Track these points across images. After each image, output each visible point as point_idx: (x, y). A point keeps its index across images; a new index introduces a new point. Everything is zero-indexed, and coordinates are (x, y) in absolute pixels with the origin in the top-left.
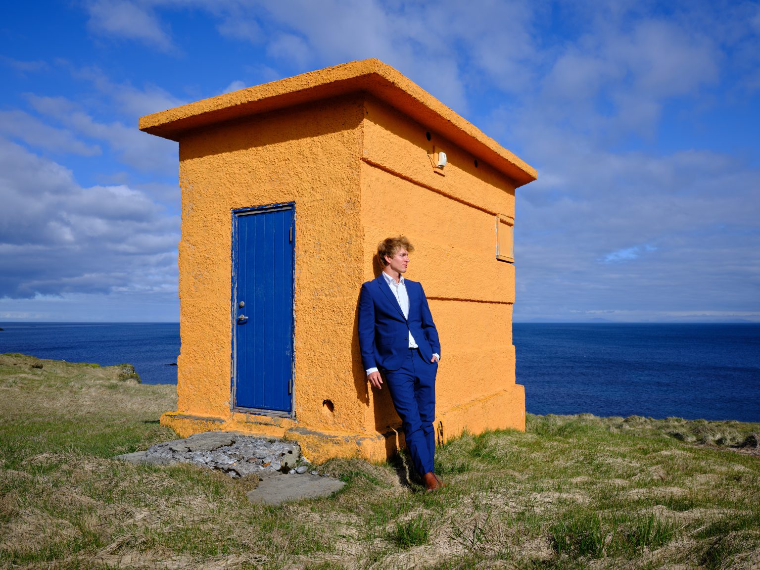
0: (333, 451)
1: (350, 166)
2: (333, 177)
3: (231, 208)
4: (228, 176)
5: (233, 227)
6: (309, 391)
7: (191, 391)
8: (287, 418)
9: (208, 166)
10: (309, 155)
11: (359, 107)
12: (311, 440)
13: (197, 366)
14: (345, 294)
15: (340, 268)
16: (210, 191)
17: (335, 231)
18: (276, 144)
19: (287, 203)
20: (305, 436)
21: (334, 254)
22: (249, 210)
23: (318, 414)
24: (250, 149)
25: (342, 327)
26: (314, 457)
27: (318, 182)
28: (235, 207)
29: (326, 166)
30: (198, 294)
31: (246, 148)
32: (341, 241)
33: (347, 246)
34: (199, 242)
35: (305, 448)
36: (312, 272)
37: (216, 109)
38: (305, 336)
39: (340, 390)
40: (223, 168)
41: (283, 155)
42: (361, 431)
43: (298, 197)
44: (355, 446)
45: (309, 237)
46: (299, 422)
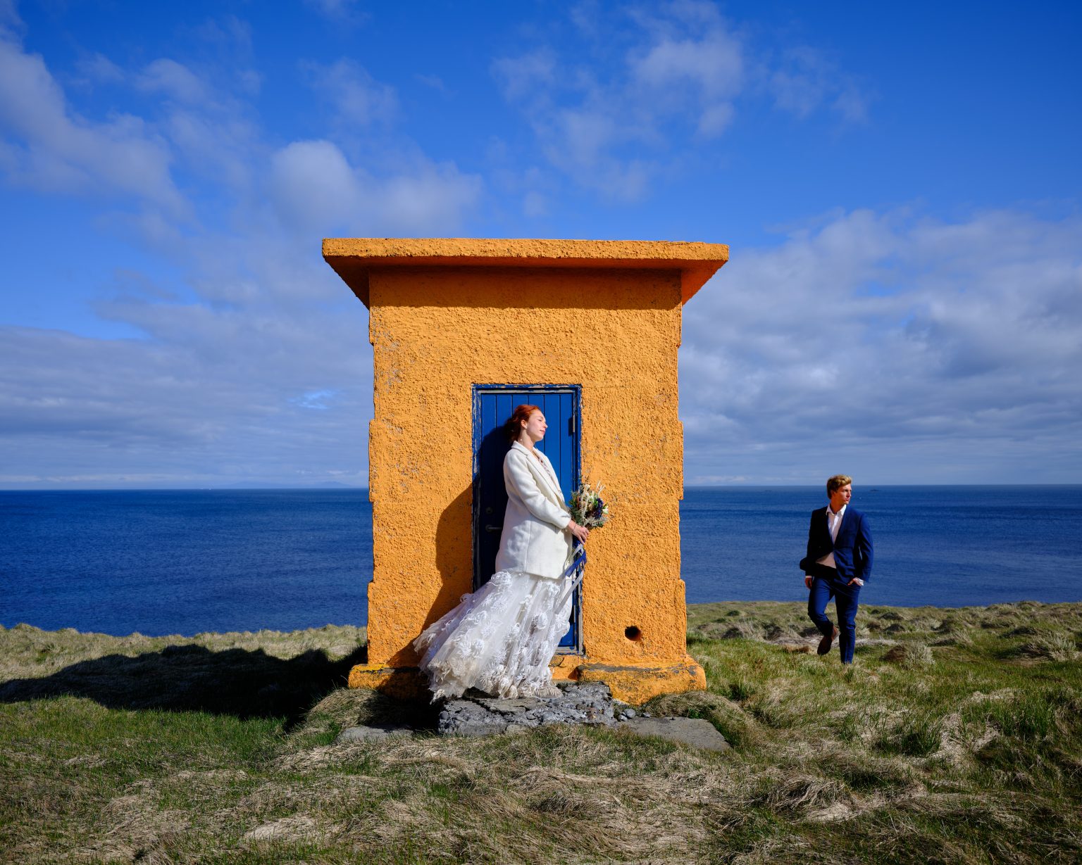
0: (657, 687)
1: (664, 353)
2: (639, 361)
3: (473, 383)
4: (467, 339)
5: (475, 408)
6: (606, 618)
7: (395, 633)
8: (570, 654)
9: (429, 321)
10: (603, 331)
11: (674, 286)
12: (624, 678)
13: (408, 597)
14: (657, 500)
15: (649, 470)
16: (433, 355)
17: (643, 425)
18: (551, 310)
19: (567, 385)
20: (615, 674)
21: (641, 452)
22: (503, 387)
23: (619, 645)
24: (508, 309)
25: (654, 539)
26: (630, 698)
27: (617, 365)
28: (479, 382)
29: (628, 348)
30: (409, 495)
31: (502, 305)
32: (650, 437)
33: (660, 444)
34: (412, 424)
35: (616, 688)
36: (609, 473)
37: (482, 254)
38: (598, 551)
39: (650, 613)
40: (457, 327)
41: (563, 325)
42: (681, 659)
43: (586, 380)
44: (687, 676)
45: (603, 430)
46: (589, 658)
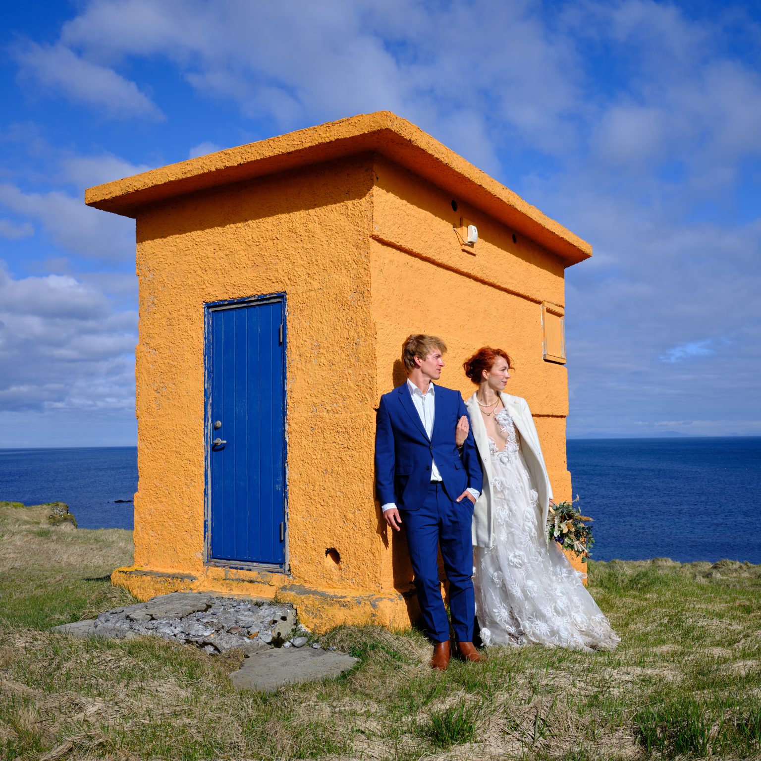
0: (340, 616)
1: (357, 246)
2: (334, 260)
3: (204, 302)
4: (199, 261)
5: (206, 326)
6: (307, 537)
7: (151, 538)
8: (278, 572)
9: (174, 249)
10: (303, 233)
11: (367, 170)
12: (311, 602)
13: (159, 506)
14: (353, 409)
15: (345, 376)
16: (176, 280)
17: (339, 328)
18: (261, 220)
19: (275, 294)
20: (303, 597)
21: (337, 359)
22: (226, 303)
23: (319, 567)
24: (228, 226)
25: (349, 452)
26: (315, 625)
27: (316, 267)
28: (208, 300)
29: (325, 247)
30: (161, 412)
31: (222, 224)
32: (346, 341)
33: (354, 347)
34: (162, 346)
35: (304, 613)
36: (310, 382)
37: (184, 176)
38: (301, 465)
39: (347, 535)
40: (193, 251)
41: (271, 233)
42: (377, 589)
43: (290, 286)
44: (369, 609)
45: (305, 337)
46: (294, 578)
